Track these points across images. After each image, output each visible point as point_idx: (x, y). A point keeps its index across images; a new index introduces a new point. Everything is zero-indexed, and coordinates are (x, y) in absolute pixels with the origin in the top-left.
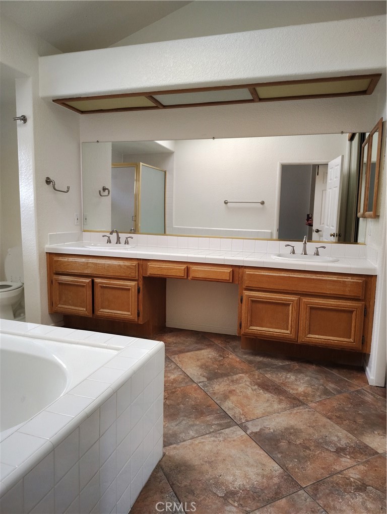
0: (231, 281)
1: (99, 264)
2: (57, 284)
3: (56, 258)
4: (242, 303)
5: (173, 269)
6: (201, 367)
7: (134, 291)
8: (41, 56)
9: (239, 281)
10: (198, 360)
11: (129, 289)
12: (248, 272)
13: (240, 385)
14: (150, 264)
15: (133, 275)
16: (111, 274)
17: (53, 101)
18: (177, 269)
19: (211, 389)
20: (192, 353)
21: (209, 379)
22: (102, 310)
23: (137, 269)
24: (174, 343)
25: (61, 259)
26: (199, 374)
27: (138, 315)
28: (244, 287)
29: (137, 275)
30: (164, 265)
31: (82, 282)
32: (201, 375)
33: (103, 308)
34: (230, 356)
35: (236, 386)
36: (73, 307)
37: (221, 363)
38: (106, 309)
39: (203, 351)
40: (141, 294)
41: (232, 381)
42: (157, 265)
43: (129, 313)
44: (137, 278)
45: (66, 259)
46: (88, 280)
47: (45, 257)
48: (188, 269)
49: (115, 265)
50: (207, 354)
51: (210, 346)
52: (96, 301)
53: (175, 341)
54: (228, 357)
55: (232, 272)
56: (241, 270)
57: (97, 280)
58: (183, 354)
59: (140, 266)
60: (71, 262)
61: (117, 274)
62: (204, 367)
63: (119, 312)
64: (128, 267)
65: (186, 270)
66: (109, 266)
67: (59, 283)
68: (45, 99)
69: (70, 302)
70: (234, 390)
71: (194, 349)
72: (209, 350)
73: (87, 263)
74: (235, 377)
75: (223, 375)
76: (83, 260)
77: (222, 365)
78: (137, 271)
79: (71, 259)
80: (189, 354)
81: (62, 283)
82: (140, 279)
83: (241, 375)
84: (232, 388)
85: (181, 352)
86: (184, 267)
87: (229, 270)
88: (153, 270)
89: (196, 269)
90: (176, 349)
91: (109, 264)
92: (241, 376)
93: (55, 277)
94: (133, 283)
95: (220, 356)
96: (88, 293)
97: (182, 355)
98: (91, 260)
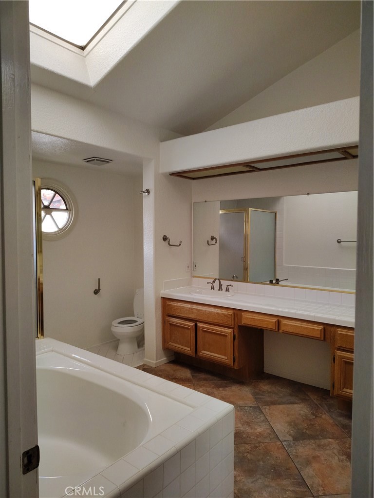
0: (322, 339)
1: (201, 310)
2: (169, 324)
3: (168, 303)
4: (334, 362)
5: (265, 321)
6: (290, 424)
7: (230, 338)
8: (161, 142)
9: (331, 339)
10: (288, 415)
11: (226, 336)
12: (340, 331)
13: (326, 452)
14: (245, 315)
15: (229, 323)
16: (210, 320)
17: (170, 174)
18: (268, 321)
19: (294, 451)
20: (284, 406)
21: (296, 439)
22: (203, 352)
23: (233, 318)
24: (269, 393)
25: (172, 303)
26: (286, 431)
27: (234, 361)
28: (336, 346)
29: (233, 323)
30: (257, 317)
31: (187, 325)
32: (287, 433)
33: (205, 350)
34: (323, 416)
35: (322, 452)
36: (180, 346)
37: (312, 423)
38: (206, 351)
39: (295, 406)
40: (236, 341)
41: (319, 446)
42: (250, 316)
43: (226, 358)
44: (233, 326)
45: (175, 304)
46: (192, 324)
47: (160, 301)
48: (279, 322)
49: (214, 312)
50: (300, 409)
51: (304, 400)
52: (198, 342)
53: (270, 390)
54: (321, 417)
55: (323, 331)
56: (333, 329)
57: (200, 325)
58: (275, 406)
59: (236, 315)
60: (180, 306)
61: (216, 321)
62: (293, 424)
63: (217, 355)
64: (225, 315)
65: (277, 323)
66: (210, 313)
67: (170, 324)
68: (164, 175)
69: (178, 341)
70: (319, 457)
71: (287, 402)
72: (302, 405)
73: (192, 309)
74: (324, 441)
75: (310, 437)
76: (189, 306)
77: (312, 425)
78: (233, 320)
79: (179, 304)
80: (281, 407)
81: (173, 325)
82: (236, 328)
83: (330, 440)
84: (317, 453)
85: (273, 403)
86: (274, 320)
87: (320, 328)
88: (246, 320)
89: (287, 323)
90: (269, 399)
91: (209, 311)
92: (330, 442)
93: (167, 318)
94: (229, 331)
95: (313, 414)
96: (192, 335)
97: (273, 407)
98: (195, 307)
